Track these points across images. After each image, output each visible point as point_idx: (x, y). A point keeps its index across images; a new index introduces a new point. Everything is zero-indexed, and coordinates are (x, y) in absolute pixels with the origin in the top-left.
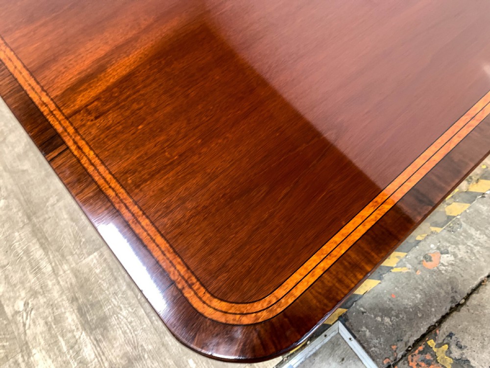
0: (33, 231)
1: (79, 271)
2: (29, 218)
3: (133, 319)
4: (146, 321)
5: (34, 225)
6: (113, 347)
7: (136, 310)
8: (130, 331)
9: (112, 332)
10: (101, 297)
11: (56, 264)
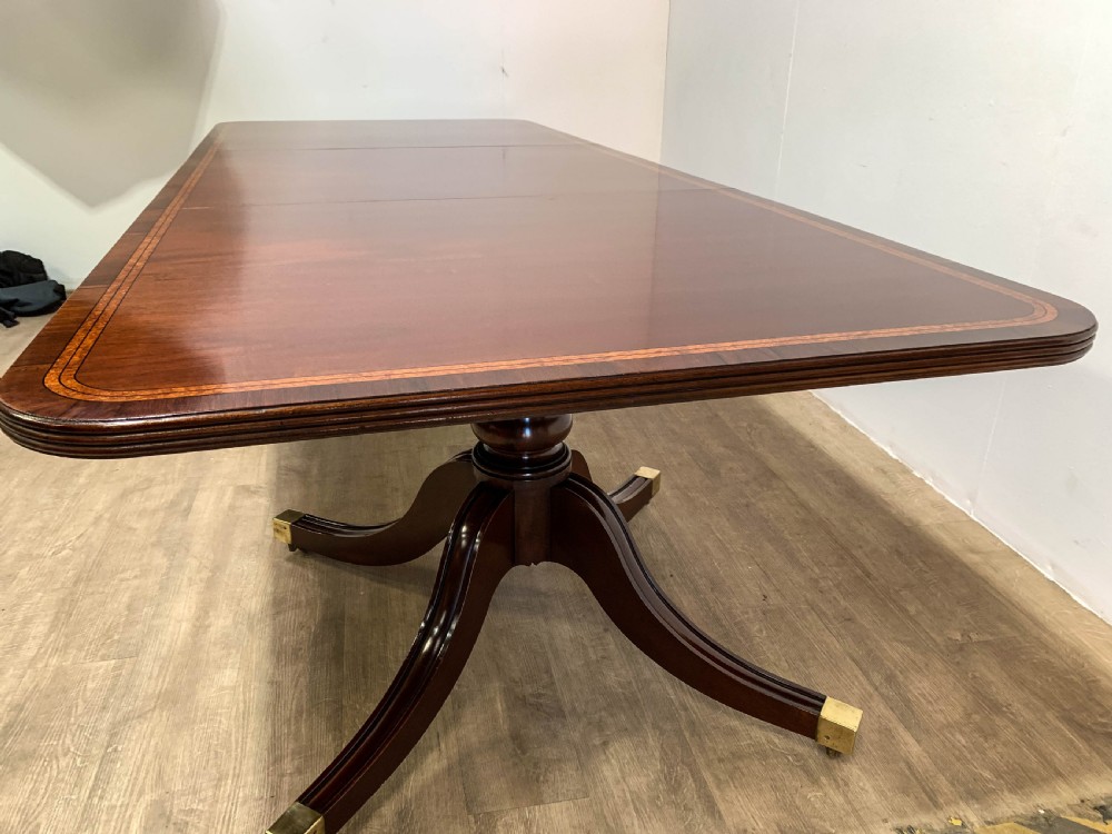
1: (65, 674)
2: (76, 582)
3: (67, 778)
5: (73, 593)
7: (86, 767)
9: (18, 781)
10: (56, 724)
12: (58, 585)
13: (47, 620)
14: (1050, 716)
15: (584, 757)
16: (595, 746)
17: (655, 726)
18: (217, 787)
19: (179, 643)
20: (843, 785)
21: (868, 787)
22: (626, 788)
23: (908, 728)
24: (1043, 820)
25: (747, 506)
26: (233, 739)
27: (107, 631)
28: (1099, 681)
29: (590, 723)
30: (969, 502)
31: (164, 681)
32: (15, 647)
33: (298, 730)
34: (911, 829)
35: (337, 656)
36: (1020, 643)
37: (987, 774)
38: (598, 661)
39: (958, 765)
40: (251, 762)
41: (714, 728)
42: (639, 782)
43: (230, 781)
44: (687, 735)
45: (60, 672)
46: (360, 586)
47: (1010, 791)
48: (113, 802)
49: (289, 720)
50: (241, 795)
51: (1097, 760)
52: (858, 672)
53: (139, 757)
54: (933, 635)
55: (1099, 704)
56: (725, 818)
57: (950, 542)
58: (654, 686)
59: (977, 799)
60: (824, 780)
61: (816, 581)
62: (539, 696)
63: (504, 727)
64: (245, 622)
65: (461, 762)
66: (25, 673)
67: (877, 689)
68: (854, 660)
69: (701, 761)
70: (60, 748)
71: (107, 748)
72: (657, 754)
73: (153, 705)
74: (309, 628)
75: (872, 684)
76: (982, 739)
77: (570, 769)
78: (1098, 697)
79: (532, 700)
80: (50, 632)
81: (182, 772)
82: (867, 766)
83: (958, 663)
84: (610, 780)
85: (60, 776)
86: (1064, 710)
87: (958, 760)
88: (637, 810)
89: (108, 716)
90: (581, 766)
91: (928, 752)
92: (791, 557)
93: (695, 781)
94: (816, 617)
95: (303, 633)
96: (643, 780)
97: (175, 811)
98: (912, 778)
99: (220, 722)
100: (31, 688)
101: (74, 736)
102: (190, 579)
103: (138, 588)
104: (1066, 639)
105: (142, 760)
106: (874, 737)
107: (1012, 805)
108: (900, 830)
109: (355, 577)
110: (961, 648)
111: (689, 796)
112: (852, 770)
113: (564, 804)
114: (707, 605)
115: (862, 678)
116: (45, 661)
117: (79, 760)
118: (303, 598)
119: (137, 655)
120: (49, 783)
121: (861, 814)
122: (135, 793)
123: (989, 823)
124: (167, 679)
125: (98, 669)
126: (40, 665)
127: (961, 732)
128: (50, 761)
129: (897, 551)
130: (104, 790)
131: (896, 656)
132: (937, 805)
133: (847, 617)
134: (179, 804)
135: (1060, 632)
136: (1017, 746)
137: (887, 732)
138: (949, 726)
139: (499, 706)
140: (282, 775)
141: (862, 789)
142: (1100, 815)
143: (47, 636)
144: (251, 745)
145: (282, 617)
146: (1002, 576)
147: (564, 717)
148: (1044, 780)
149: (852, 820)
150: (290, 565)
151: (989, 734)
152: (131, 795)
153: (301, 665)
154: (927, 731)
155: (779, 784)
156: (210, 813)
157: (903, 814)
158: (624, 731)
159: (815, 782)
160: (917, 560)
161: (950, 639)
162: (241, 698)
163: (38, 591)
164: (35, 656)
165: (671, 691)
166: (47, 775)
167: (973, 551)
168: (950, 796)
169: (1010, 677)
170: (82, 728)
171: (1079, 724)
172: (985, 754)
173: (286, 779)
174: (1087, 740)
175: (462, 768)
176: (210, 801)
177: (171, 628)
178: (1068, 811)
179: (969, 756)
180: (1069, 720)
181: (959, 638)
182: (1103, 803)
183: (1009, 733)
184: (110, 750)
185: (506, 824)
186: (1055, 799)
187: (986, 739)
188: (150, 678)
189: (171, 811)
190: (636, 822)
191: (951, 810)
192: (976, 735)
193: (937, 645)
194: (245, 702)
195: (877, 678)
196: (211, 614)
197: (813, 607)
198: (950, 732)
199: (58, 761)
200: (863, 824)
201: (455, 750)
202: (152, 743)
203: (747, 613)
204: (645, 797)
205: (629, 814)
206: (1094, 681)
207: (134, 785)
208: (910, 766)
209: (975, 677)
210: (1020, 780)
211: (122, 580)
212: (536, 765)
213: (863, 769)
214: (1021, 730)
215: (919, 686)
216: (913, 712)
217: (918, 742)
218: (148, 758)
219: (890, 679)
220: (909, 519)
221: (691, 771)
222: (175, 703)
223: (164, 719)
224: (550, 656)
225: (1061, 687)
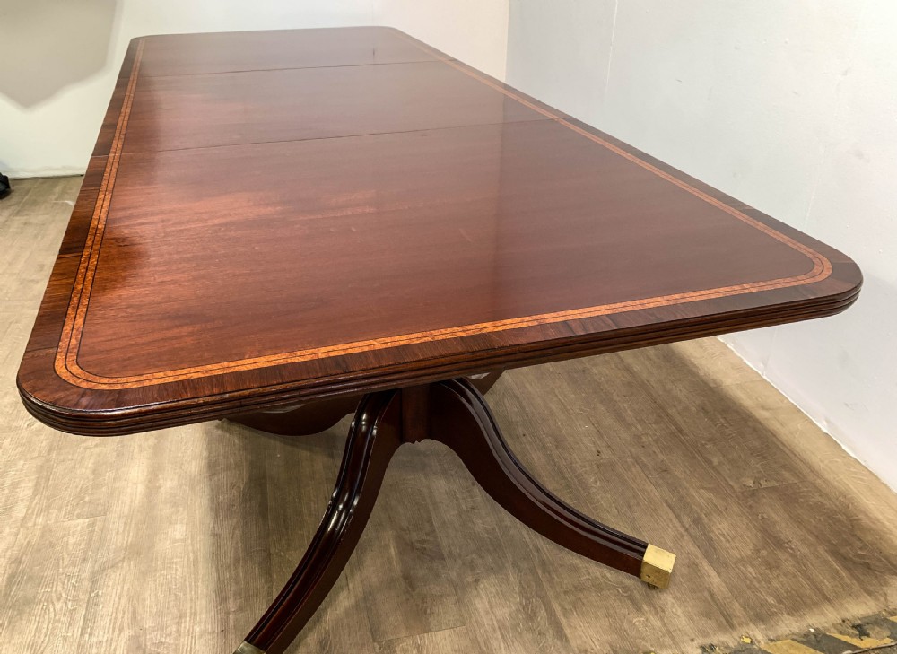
0: (42, 466)
1: (51, 531)
2: (49, 451)
3: (62, 619)
4: (76, 630)
5: (48, 461)
6: (10, 642)
7: (76, 609)
8: (47, 632)
9: (24, 622)
10: (48, 574)
11: (33, 513)
12: (36, 454)
13: (31, 485)
14: (821, 550)
15: (460, 591)
16: (468, 583)
17: (515, 565)
18: (179, 624)
19: (137, 502)
20: (660, 611)
21: (679, 612)
22: (493, 618)
23: (710, 563)
24: (813, 637)
25: (583, 371)
26: (187, 583)
27: (80, 493)
28: (860, 519)
29: (464, 564)
30: (762, 365)
31: (128, 536)
32: (8, 509)
33: (237, 575)
34: (712, 647)
35: (263, 511)
36: (799, 488)
37: (771, 600)
38: (468, 511)
39: (749, 592)
40: (203, 602)
41: (561, 566)
42: (503, 612)
43: (188, 619)
44: (540, 572)
45: (46, 530)
46: (276, 449)
47: (788, 613)
48: (100, 638)
49: (230, 565)
50: (198, 629)
51: (856, 586)
52: (671, 515)
53: (117, 599)
54: (731, 483)
55: (859, 539)
56: (571, 641)
57: (746, 401)
58: (512, 532)
59: (763, 621)
60: (645, 607)
61: (640, 437)
62: (423, 542)
63: (397, 568)
64: (188, 484)
65: (365, 599)
66: (19, 530)
67: (687, 530)
68: (669, 506)
69: (551, 594)
70: (53, 594)
71: (90, 594)
72: (517, 589)
73: (122, 556)
74: (239, 487)
75: (683, 526)
76: (767, 571)
77: (450, 603)
78: (859, 533)
79: (418, 545)
80: (35, 495)
81: (151, 612)
82: (679, 595)
83: (750, 507)
84: (482, 613)
85: (57, 617)
86: (832, 544)
87: (749, 588)
88: (503, 636)
89: (89, 566)
90: (459, 601)
91: (726, 583)
92: (620, 417)
93: (546, 610)
94: (639, 469)
95: (234, 491)
96: (507, 611)
97: (148, 644)
98: (712, 603)
99: (176, 570)
100: (25, 543)
101: (63, 583)
102: (140, 446)
103: (99, 455)
104: (836, 483)
105: (119, 603)
106: (685, 571)
107: (790, 625)
108: (703, 648)
109: (272, 442)
110: (753, 494)
111: (542, 623)
112: (667, 599)
113: (447, 632)
114: (553, 460)
115: (675, 521)
116: (33, 520)
117: (70, 604)
118: (232, 461)
119: (105, 514)
120: (49, 622)
121: (674, 634)
122: (117, 630)
123: (772, 640)
124: (131, 534)
125: (75, 526)
126: (30, 524)
127: (753, 566)
128: (48, 606)
129: (703, 409)
130: (92, 628)
131: (702, 501)
132: (732, 627)
133: (664, 468)
134: (152, 638)
135: (830, 477)
136: (794, 576)
137: (694, 566)
138: (742, 559)
139: (393, 551)
140: (228, 613)
141: (676, 614)
142: (857, 633)
143: (32, 498)
144: (202, 589)
145: (216, 478)
146: (787, 431)
147: (444, 559)
148: (815, 604)
149: (668, 641)
150: (219, 432)
151: (773, 565)
152: (113, 631)
153: (235, 520)
154: (726, 565)
155: (612, 611)
156: (176, 645)
157: (705, 634)
158: (491, 570)
159: (639, 609)
160: (720, 417)
161: (744, 486)
162: (190, 548)
163: (20, 459)
164: (25, 517)
165: (526, 536)
166: (46, 617)
167: (763, 408)
168: (743, 619)
169: (791, 517)
170: (69, 577)
171: (842, 556)
172: (770, 583)
173: (231, 616)
174: (849, 570)
175: (366, 603)
176: (174, 635)
177: (129, 490)
178: (833, 629)
179: (757, 585)
180: (835, 553)
181: (751, 485)
182: (860, 622)
183: (789, 565)
184: (93, 595)
185: (403, 650)
186: (823, 619)
187: (770, 569)
188: (117, 533)
189: (145, 645)
190: (502, 645)
191: (743, 631)
192: (764, 568)
193: (735, 491)
194: (194, 553)
195: (687, 521)
196: (160, 477)
197: (637, 460)
198: (743, 565)
199: (53, 604)
200: (676, 644)
201: (361, 590)
202: (126, 588)
203: (585, 467)
204: (508, 625)
205: (497, 639)
206: (855, 520)
207: (115, 623)
208: (712, 595)
209: (763, 518)
210: (796, 605)
211: (86, 448)
212: (423, 601)
213: (675, 598)
214: (798, 563)
215: (721, 527)
216: (714, 548)
217: (719, 574)
218: (123, 601)
219: (697, 521)
220: (714, 381)
221: (543, 602)
222: (139, 553)
223: (132, 566)
224: (431, 507)
225: (830, 525)
